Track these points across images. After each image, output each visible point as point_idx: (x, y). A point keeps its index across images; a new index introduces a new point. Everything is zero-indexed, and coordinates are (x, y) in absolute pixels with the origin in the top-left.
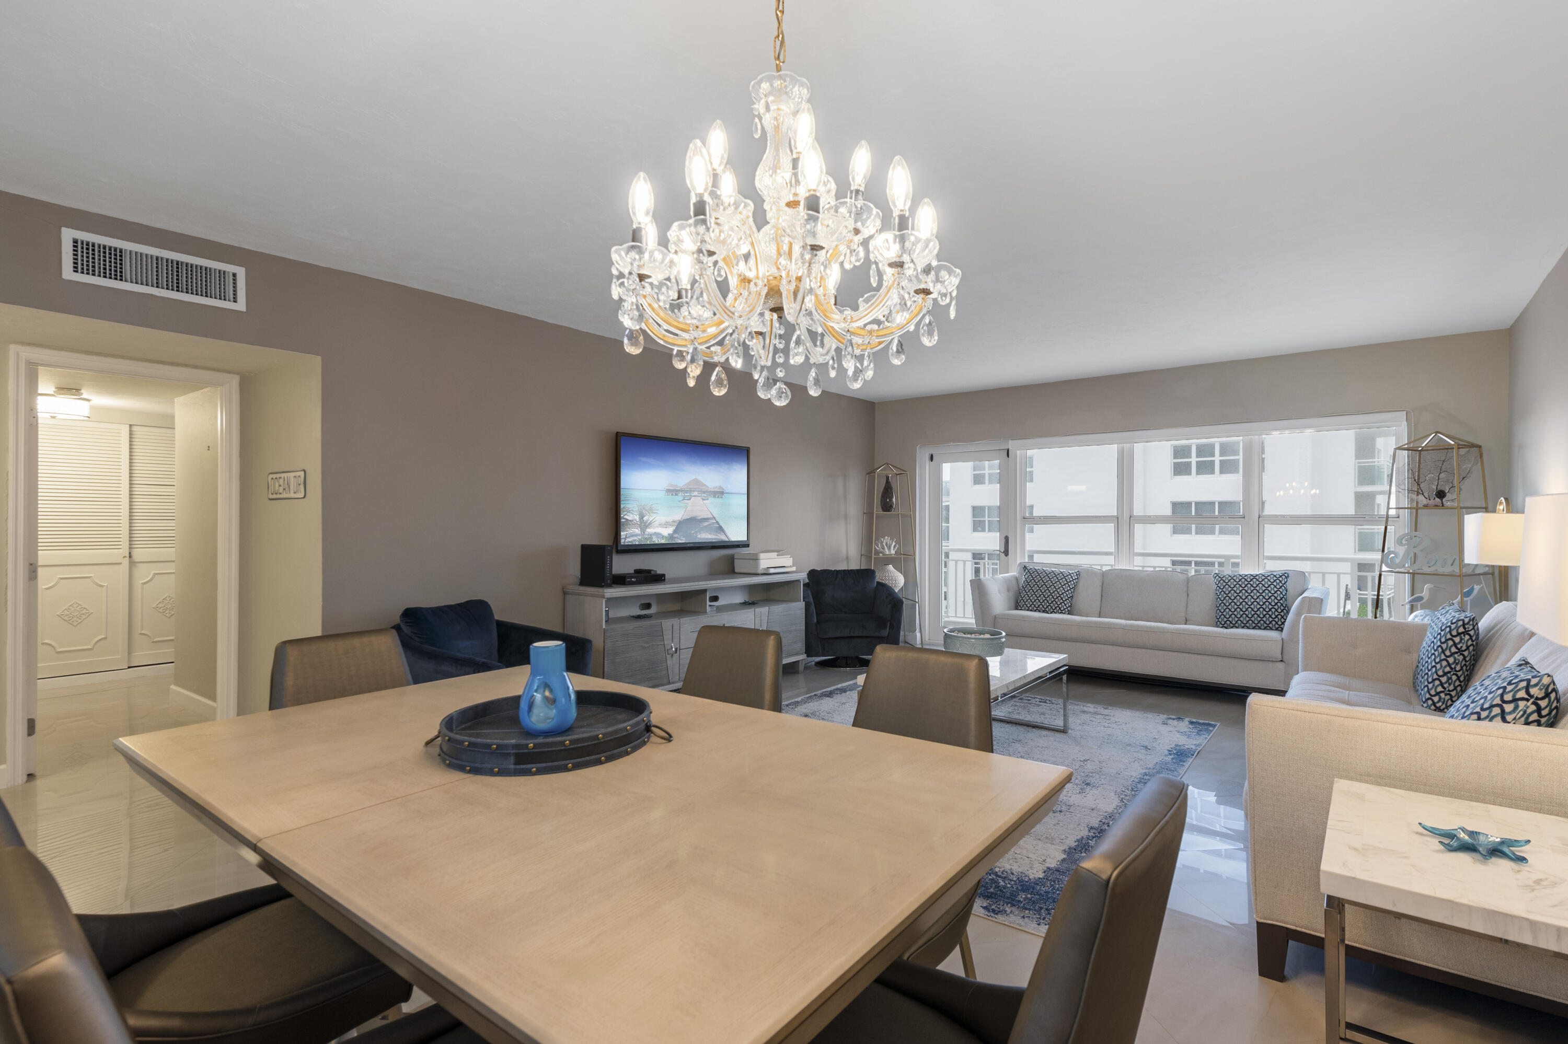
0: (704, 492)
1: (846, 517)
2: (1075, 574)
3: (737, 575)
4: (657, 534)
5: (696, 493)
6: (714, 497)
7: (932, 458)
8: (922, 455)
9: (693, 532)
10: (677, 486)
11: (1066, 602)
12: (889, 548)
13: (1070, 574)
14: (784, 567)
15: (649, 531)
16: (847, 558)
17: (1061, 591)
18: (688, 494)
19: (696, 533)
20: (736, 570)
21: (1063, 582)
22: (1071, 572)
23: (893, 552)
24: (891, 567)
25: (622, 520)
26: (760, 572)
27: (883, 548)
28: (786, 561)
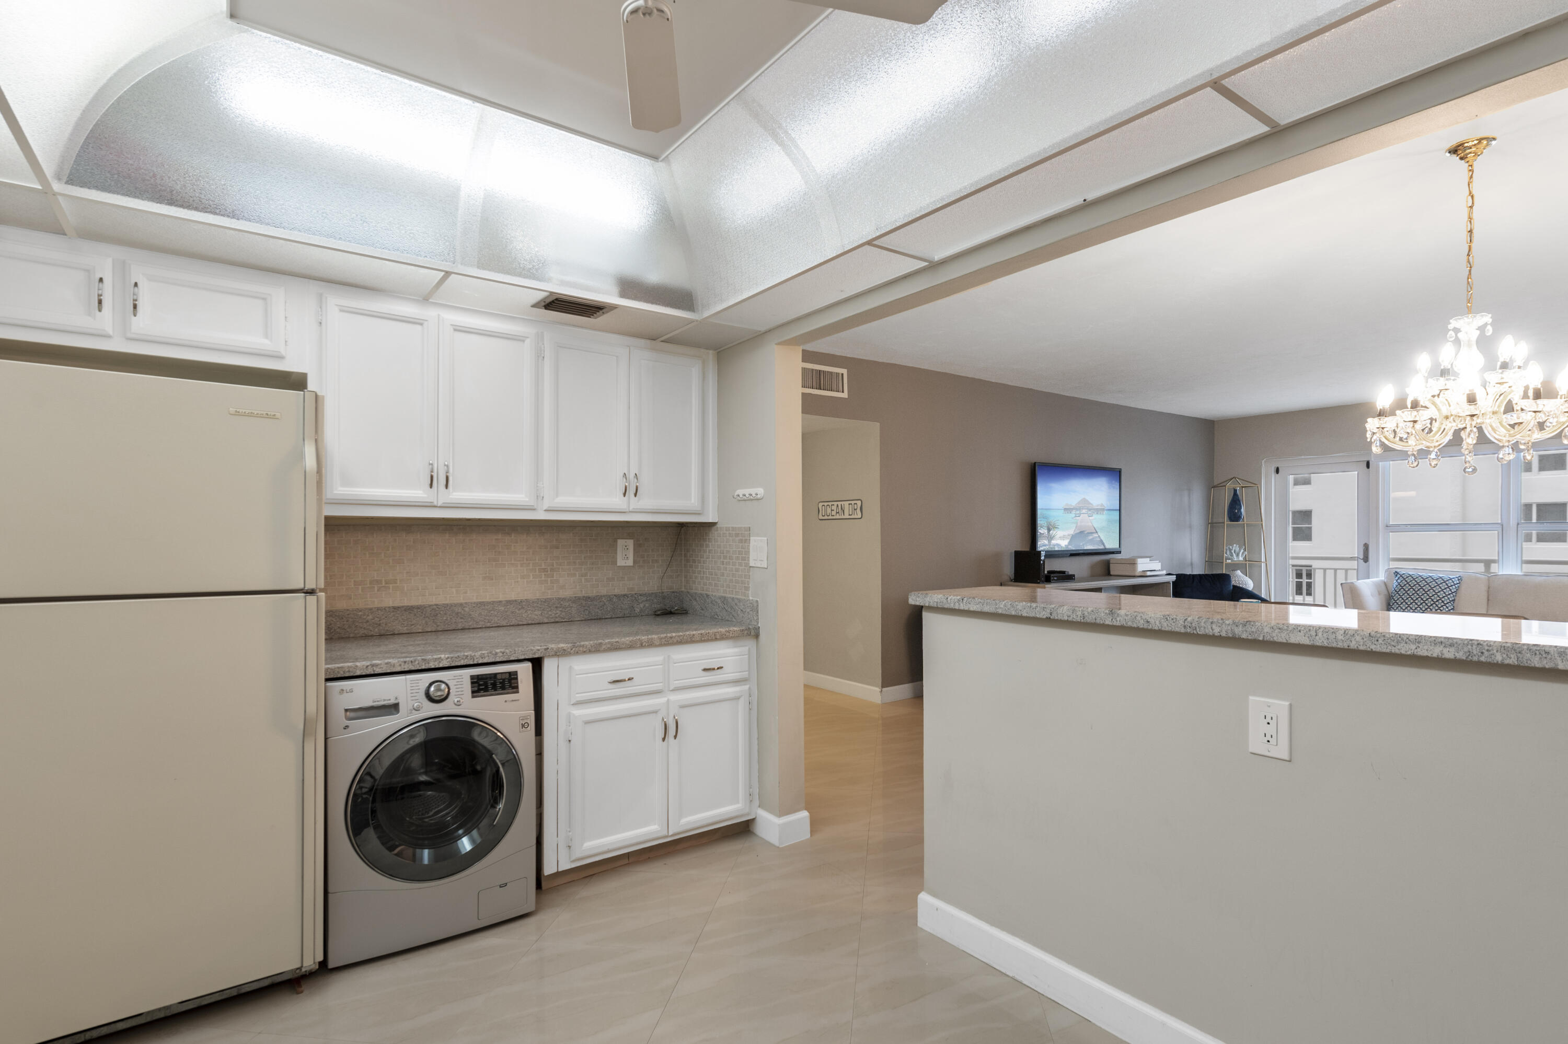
0: (1090, 510)
1: (1190, 527)
2: (1456, 579)
3: (1112, 577)
4: (1058, 545)
5: (1084, 511)
6: (1097, 513)
7: (1277, 471)
8: (1266, 469)
9: (1081, 544)
10: (1071, 506)
11: (1447, 605)
12: (1238, 555)
13: (1451, 579)
14: (1155, 570)
15: (1053, 542)
16: (1192, 564)
17: (1441, 594)
18: (1078, 512)
19: (1083, 545)
20: (1112, 573)
21: (1444, 586)
22: (1451, 577)
23: (1241, 558)
24: (1239, 572)
25: (1039, 533)
26: (1137, 574)
27: (1232, 555)
28: (1156, 566)
